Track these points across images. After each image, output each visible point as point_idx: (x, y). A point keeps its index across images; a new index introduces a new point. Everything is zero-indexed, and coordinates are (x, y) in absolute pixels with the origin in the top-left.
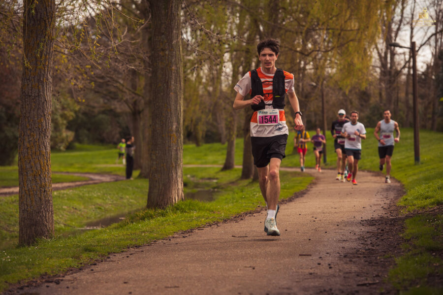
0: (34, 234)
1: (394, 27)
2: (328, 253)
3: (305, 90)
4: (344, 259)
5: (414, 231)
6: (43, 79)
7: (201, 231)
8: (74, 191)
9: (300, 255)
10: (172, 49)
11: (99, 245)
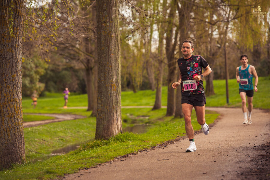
0: (11, 161)
2: (228, 172)
3: (213, 50)
4: (241, 176)
6: (15, 45)
7: (134, 156)
8: (44, 127)
10: (112, 22)
11: (58, 168)
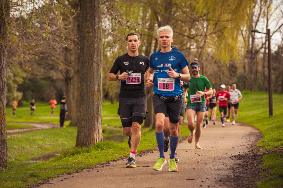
1: (255, 19)
2: (207, 178)
4: (219, 182)
5: (270, 163)
6: (1, 52)
7: (115, 163)
8: (23, 135)
9: (187, 180)
10: (95, 32)
11: (41, 172)
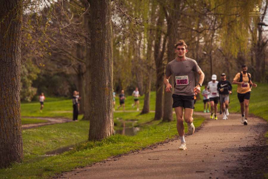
0: (9, 160)
2: (216, 170)
3: (199, 57)
4: (227, 174)
6: (15, 51)
7: (127, 156)
8: (37, 130)
10: (105, 29)
11: (55, 166)
